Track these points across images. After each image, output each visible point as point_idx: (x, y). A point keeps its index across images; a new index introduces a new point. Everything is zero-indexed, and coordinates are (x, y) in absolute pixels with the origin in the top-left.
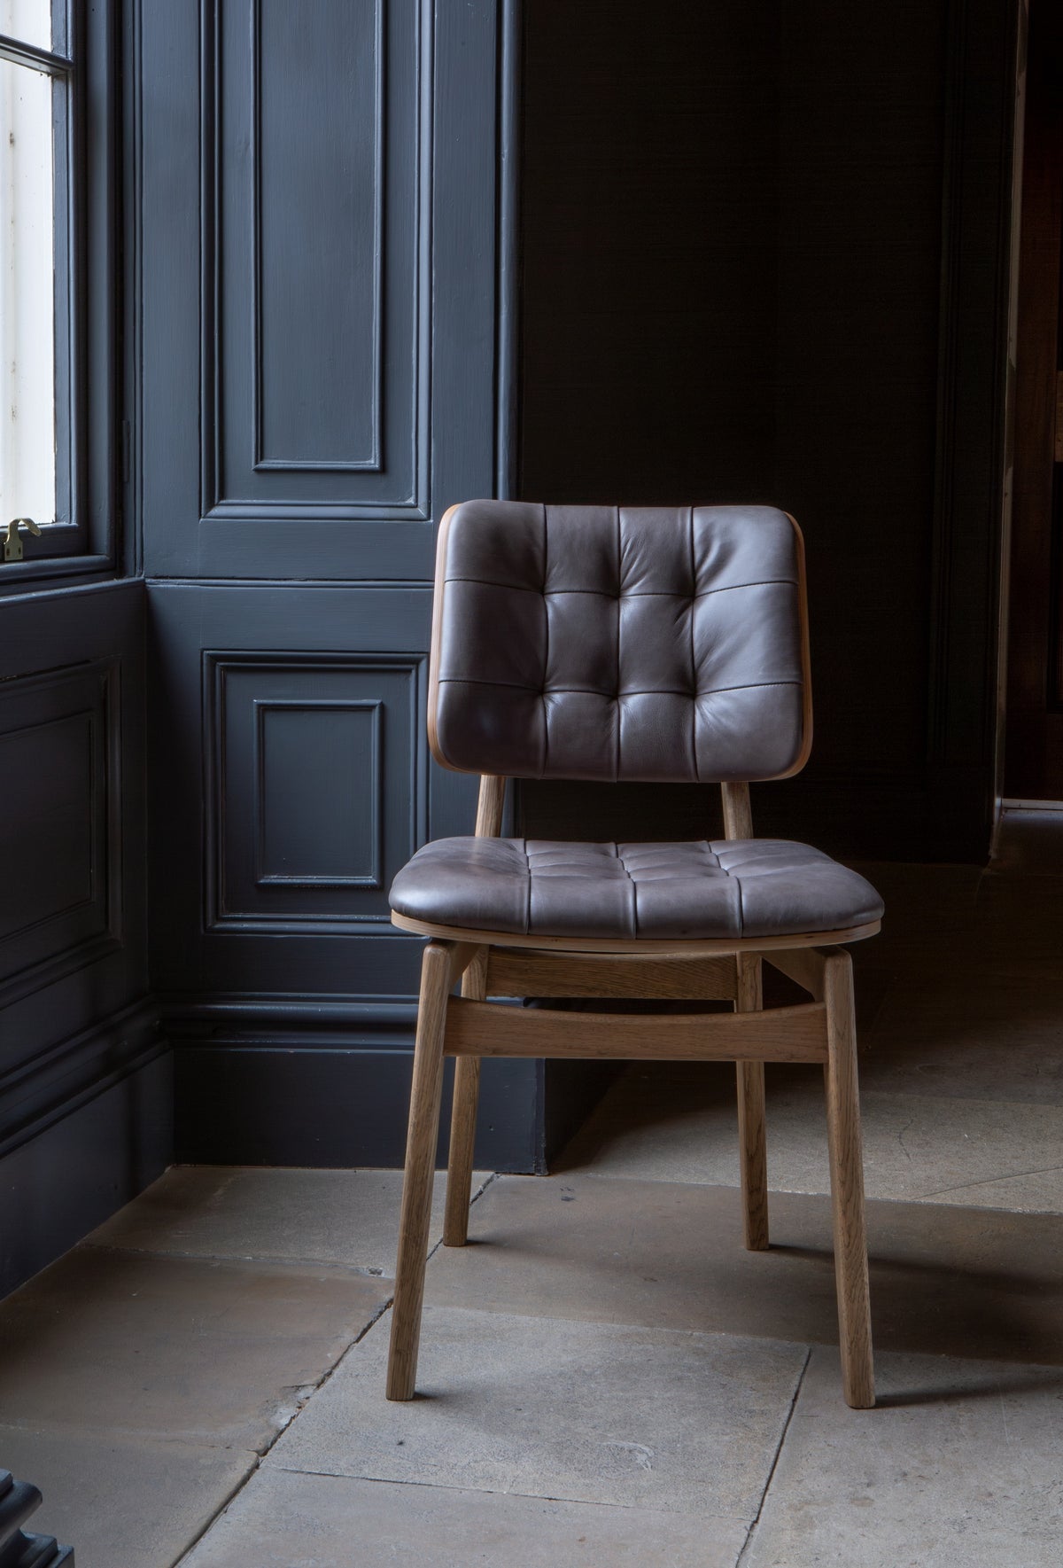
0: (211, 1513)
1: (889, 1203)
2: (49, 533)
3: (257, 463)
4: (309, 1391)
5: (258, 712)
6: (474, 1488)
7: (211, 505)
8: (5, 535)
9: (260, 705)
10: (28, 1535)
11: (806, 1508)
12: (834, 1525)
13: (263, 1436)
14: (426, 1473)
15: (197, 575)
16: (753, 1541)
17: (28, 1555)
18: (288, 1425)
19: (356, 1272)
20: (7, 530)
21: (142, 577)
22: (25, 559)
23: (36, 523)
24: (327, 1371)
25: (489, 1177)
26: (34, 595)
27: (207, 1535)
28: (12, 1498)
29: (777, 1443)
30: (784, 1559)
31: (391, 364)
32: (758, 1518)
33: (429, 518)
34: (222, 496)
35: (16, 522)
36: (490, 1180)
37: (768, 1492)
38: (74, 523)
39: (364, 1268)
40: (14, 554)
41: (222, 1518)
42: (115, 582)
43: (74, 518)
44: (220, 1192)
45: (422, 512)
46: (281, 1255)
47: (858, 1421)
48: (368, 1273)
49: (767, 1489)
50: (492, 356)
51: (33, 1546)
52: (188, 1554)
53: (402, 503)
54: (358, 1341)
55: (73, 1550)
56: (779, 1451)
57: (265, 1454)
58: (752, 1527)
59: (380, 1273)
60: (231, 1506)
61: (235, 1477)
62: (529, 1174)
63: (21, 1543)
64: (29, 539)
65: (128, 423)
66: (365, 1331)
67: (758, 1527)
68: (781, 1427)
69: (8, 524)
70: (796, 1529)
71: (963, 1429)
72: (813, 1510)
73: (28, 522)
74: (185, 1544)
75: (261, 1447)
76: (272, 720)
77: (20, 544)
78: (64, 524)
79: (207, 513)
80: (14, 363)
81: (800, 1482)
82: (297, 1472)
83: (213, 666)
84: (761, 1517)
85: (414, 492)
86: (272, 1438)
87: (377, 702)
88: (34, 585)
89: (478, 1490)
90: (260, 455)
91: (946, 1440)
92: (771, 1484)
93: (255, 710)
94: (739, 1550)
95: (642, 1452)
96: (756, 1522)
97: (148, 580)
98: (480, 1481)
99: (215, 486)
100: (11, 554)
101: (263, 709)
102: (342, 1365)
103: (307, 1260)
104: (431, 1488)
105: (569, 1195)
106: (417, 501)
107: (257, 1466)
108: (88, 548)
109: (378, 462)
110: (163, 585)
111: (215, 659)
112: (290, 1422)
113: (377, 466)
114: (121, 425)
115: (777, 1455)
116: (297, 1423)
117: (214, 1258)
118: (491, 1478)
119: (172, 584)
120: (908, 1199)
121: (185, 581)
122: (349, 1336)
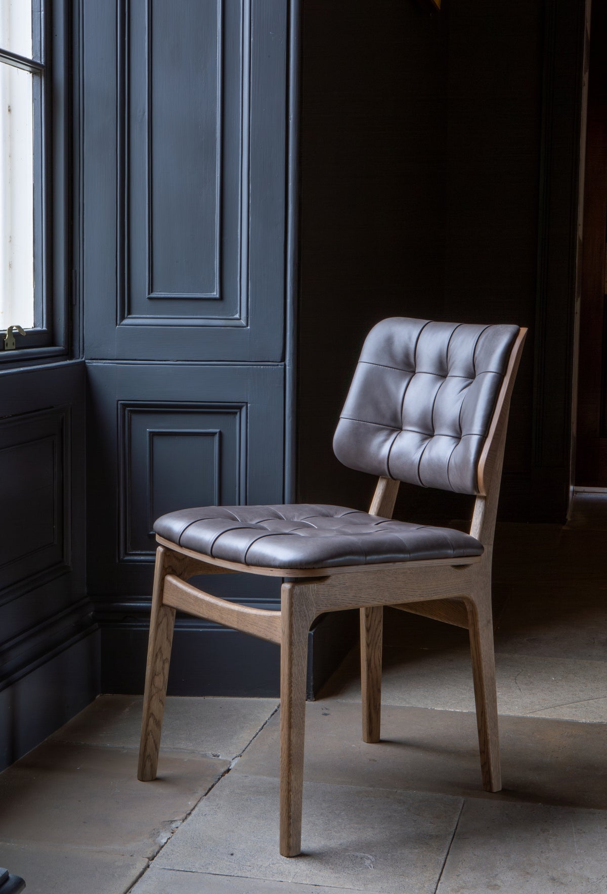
1: (509, 717)
2: (30, 334)
3: (149, 294)
4: (178, 823)
5: (150, 436)
6: (272, 879)
7: (123, 318)
8: (5, 335)
9: (150, 432)
11: (462, 890)
13: (151, 849)
14: (245, 870)
15: (115, 358)
18: (166, 843)
19: (205, 756)
20: (6, 332)
21: (83, 359)
22: (17, 349)
23: (23, 328)
24: (188, 812)
26: (22, 369)
28: (9, 884)
29: (445, 854)
31: (226, 238)
33: (247, 326)
34: (129, 313)
35: (11, 327)
37: (440, 882)
38: (44, 328)
39: (210, 753)
40: (10, 346)
42: (68, 362)
43: (44, 325)
44: (127, 710)
45: (243, 322)
46: (162, 746)
48: (212, 756)
49: (439, 880)
53: (232, 317)
54: (206, 795)
56: (446, 858)
57: (153, 859)
59: (218, 756)
60: (133, 889)
61: (136, 872)
64: (19, 337)
65: (76, 271)
66: (210, 789)
68: (448, 844)
69: (7, 329)
71: (551, 845)
73: (19, 327)
75: (150, 856)
76: (157, 441)
77: (14, 340)
78: (39, 328)
79: (120, 322)
80: (10, 237)
81: (458, 876)
82: (171, 870)
83: (124, 410)
85: (239, 311)
86: (157, 850)
87: (218, 430)
88: (25, 363)
89: (274, 880)
90: (151, 290)
91: (542, 852)
92: (442, 877)
93: (148, 435)
95: (368, 859)
97: (87, 361)
98: (276, 875)
99: (125, 307)
100: (8, 345)
101: (153, 435)
102: (197, 809)
103: (177, 749)
104: (247, 879)
105: (326, 712)
106: (240, 316)
107: (148, 866)
108: (53, 343)
109: (218, 294)
110: (95, 363)
111: (125, 406)
112: (167, 841)
113: (218, 296)
114: (72, 274)
115: (446, 861)
116: (171, 842)
117: (123, 748)
118: (282, 873)
119: (100, 364)
120: (520, 715)
121: (108, 361)
122: (201, 792)
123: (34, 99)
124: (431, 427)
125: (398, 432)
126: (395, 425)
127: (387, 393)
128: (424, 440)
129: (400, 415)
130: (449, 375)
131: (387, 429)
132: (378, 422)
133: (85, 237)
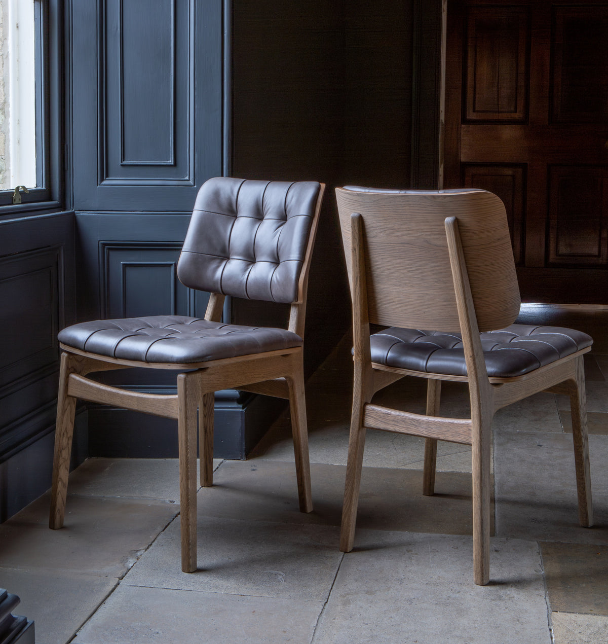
0: (98, 604)
2: (33, 192)
3: (122, 162)
4: (142, 552)
5: (123, 267)
6: (209, 591)
7: (102, 180)
8: (13, 193)
9: (123, 264)
10: (14, 616)
11: (347, 596)
12: (359, 602)
13: (121, 571)
14: (190, 586)
15: (97, 209)
16: (325, 610)
17: (14, 625)
18: (132, 567)
19: (164, 502)
20: (14, 191)
21: (73, 211)
22: (22, 203)
23: (27, 187)
24: (150, 544)
25: (221, 461)
26: (25, 218)
27: (96, 613)
28: (7, 601)
29: (337, 570)
30: (337, 617)
31: (178, 120)
32: (327, 601)
33: (195, 185)
34: (107, 176)
35: (18, 187)
36: (222, 462)
37: (332, 590)
38: (44, 188)
39: (167, 500)
40: (17, 201)
41: (103, 606)
42: (62, 212)
43: (44, 185)
44: (108, 469)
45: (191, 182)
46: (132, 495)
47: (371, 560)
48: (169, 502)
49: (332, 589)
50: (221, 117)
51: (16, 621)
52: (88, 621)
53: (183, 179)
54: (163, 531)
55: (34, 622)
56: (337, 573)
57: (122, 579)
58: (325, 604)
59: (174, 502)
60: (107, 601)
61: (109, 588)
62: (238, 460)
63: (11, 619)
64: (24, 195)
65: (67, 145)
66: (166, 527)
67: (327, 605)
68: (339, 564)
69: (15, 188)
70: (343, 605)
71: (413, 561)
72: (350, 597)
73: (24, 187)
74: (87, 617)
75: (120, 576)
76: (128, 270)
77: (20, 197)
78: (40, 188)
79: (100, 183)
80: (19, 120)
81: (345, 585)
82: (135, 586)
83: (104, 248)
84: (329, 600)
85: (188, 174)
86: (125, 572)
87: (173, 262)
88: (29, 213)
89: (211, 592)
90: (123, 159)
91: (406, 566)
92: (333, 587)
93: (121, 266)
94: (319, 615)
95: (280, 575)
96: (327, 602)
97: (76, 212)
98: (213, 588)
99: (104, 172)
100: (16, 200)
101: (125, 266)
102: (156, 541)
103: (143, 497)
104: (191, 592)
105: (254, 468)
106: (189, 178)
107: (118, 584)
108: (50, 198)
109: (173, 162)
110: (82, 213)
111: (104, 245)
112: (133, 565)
113: (173, 163)
114: (64, 146)
115: (337, 574)
116: (136, 565)
117: (104, 497)
118: (217, 587)
119: (86, 214)
120: (395, 467)
121: (91, 212)
122: (160, 529)
123: (35, 19)
124: (253, 256)
125: (226, 260)
126: (225, 255)
127: (217, 232)
128: (248, 266)
129: (228, 248)
130: (265, 218)
131: (218, 259)
132: (211, 254)
133: (74, 120)
